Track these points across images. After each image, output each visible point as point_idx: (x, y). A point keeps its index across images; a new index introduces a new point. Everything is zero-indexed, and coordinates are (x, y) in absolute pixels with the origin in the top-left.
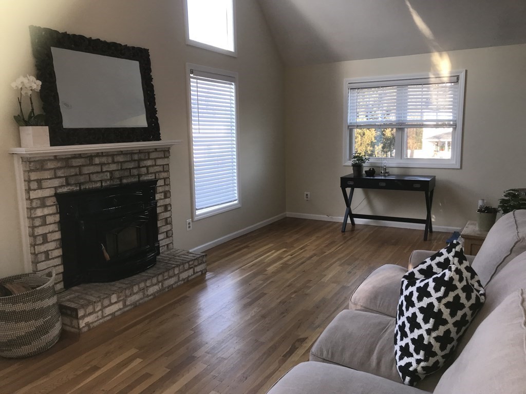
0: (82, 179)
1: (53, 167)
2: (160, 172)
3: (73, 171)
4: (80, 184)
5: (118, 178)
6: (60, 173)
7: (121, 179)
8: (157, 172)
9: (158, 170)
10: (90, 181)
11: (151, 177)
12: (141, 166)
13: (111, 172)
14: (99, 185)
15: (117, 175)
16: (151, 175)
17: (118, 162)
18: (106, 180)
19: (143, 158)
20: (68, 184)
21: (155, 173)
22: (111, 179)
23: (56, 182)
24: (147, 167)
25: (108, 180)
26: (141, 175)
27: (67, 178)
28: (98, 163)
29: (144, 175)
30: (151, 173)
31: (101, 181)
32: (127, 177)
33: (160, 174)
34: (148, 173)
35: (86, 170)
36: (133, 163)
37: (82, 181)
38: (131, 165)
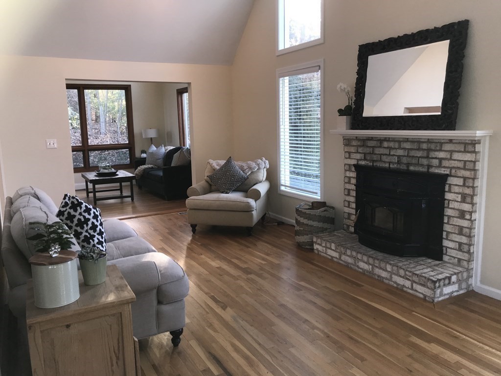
0: (375, 157)
1: (355, 144)
2: (459, 168)
3: (368, 150)
4: (373, 161)
5: (405, 164)
6: (360, 150)
7: (408, 165)
8: (454, 168)
9: (455, 166)
10: (381, 161)
11: (442, 171)
12: (430, 156)
13: (399, 157)
14: (387, 165)
15: (404, 160)
16: (444, 169)
17: (404, 149)
18: (393, 163)
19: (433, 148)
20: (365, 159)
21: (451, 168)
22: (399, 162)
23: (358, 156)
24: (441, 160)
25: (396, 163)
26: (432, 166)
27: (365, 154)
28: (386, 146)
29: (434, 166)
30: (444, 167)
31: (390, 163)
32: (415, 165)
33: (458, 171)
34: (440, 166)
35: (377, 151)
36: (421, 152)
37: (375, 159)
38: (419, 154)
